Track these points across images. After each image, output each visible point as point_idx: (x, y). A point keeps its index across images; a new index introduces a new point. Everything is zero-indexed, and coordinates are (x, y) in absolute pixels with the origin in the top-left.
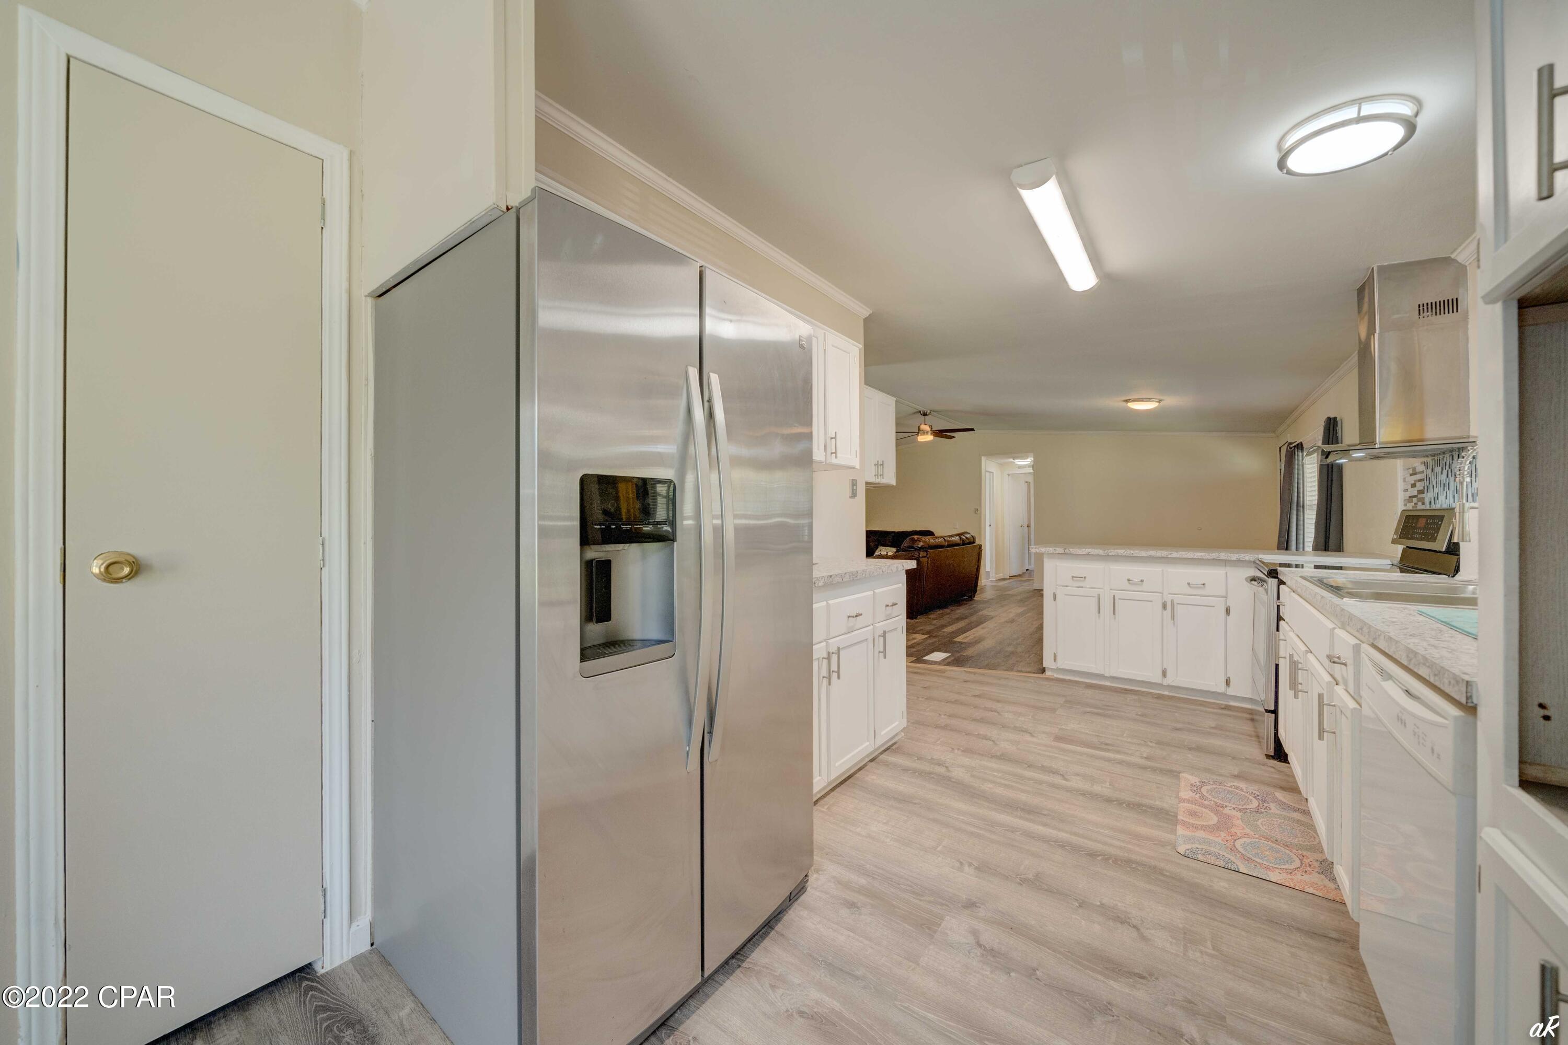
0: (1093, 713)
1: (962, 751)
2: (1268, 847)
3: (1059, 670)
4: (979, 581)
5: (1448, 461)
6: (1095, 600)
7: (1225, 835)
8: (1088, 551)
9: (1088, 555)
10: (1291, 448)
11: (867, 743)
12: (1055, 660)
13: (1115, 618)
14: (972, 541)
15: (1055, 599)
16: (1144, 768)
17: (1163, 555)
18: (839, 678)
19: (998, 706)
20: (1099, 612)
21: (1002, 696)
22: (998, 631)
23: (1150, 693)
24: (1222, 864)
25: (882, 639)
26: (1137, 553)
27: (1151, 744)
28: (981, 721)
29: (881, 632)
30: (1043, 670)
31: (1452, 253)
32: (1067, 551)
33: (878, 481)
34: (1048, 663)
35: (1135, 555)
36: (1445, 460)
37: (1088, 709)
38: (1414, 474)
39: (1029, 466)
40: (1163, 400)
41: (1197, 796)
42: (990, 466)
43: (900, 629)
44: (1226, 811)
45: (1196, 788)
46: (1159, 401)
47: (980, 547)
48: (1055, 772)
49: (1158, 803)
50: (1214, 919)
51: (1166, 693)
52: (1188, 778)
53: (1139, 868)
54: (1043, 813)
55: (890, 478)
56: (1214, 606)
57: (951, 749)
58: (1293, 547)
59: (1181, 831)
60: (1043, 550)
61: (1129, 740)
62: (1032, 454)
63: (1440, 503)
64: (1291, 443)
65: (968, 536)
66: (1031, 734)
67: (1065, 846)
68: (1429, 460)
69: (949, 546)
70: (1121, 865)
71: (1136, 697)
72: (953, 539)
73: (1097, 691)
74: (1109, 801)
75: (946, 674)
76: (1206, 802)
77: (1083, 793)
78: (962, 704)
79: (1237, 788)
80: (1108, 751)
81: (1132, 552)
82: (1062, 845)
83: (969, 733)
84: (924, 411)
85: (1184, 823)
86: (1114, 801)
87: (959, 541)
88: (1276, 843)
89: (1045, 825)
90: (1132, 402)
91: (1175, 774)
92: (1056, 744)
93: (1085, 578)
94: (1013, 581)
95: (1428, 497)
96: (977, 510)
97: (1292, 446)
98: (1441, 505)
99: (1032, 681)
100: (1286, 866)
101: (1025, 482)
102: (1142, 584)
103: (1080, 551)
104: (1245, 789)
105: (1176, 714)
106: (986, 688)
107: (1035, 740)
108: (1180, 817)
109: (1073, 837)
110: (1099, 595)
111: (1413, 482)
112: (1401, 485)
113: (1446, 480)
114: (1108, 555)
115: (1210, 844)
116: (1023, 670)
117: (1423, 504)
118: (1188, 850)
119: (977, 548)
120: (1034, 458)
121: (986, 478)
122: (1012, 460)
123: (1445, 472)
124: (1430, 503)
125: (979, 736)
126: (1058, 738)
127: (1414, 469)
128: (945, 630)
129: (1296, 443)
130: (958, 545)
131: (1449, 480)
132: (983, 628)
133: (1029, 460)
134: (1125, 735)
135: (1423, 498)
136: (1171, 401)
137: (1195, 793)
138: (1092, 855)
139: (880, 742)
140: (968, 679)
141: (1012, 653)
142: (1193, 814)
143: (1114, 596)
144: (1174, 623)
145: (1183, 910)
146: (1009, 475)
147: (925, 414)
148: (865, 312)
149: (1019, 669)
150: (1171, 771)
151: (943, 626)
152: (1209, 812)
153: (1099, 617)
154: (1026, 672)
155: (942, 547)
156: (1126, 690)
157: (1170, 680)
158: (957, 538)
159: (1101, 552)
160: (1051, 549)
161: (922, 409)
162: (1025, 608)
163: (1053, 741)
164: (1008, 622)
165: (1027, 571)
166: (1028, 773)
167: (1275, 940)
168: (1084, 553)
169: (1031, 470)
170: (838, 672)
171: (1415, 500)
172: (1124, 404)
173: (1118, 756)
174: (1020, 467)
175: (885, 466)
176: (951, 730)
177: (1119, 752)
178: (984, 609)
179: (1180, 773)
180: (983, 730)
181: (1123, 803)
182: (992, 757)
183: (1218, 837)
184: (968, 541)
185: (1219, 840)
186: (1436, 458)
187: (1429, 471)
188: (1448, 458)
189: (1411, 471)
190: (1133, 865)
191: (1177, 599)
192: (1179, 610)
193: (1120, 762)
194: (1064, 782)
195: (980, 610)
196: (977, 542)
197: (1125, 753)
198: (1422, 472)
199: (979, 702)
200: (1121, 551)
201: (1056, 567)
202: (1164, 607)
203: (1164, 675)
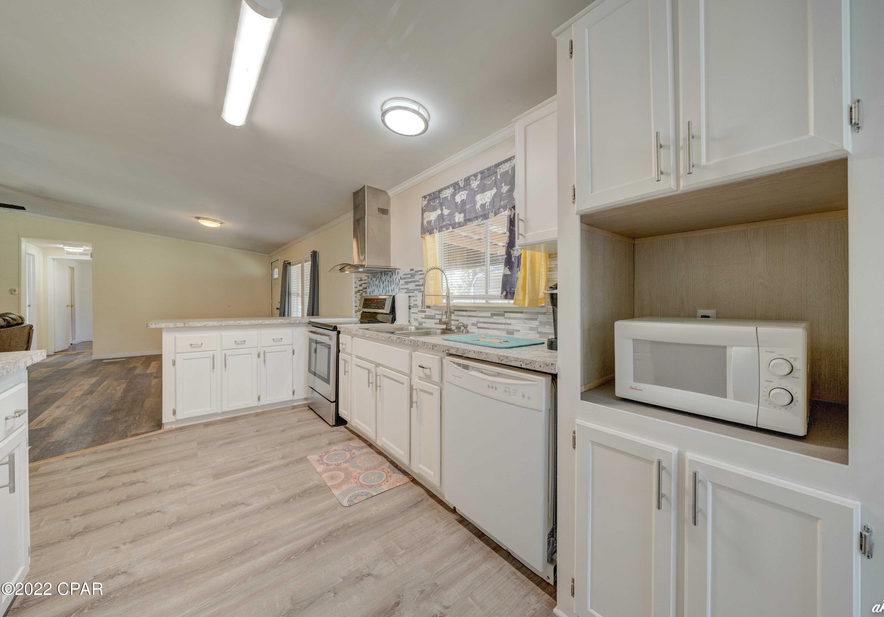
0: (225, 444)
1: (131, 542)
2: (371, 474)
3: (177, 421)
5: (379, 276)
6: (210, 359)
7: (353, 480)
8: (205, 323)
9: (204, 326)
10: (285, 264)
12: (174, 414)
13: (225, 370)
14: (20, 322)
15: (174, 364)
16: (287, 465)
17: (259, 323)
20: (214, 368)
21: (135, 464)
22: (81, 406)
23: (250, 414)
24: (365, 497)
26: (242, 323)
27: (277, 448)
28: (129, 499)
30: (161, 425)
31: (388, 190)
32: (187, 325)
34: (167, 418)
35: (241, 324)
36: (378, 275)
37: (221, 442)
38: (361, 280)
39: (86, 253)
40: (224, 223)
41: (325, 466)
42: (31, 248)
43: (24, 444)
44: (343, 466)
45: (321, 461)
46: (221, 223)
47: (31, 327)
48: (235, 505)
49: (312, 483)
50: (388, 532)
51: (260, 411)
52: (313, 458)
53: (338, 533)
54: (254, 544)
56: (286, 351)
57: (114, 550)
58: (287, 315)
59: (336, 492)
60: (163, 325)
61: (264, 451)
63: (375, 293)
64: (286, 261)
66: (191, 484)
67: (290, 557)
68: (370, 275)
70: (329, 540)
71: (244, 420)
73: (216, 426)
74: (287, 501)
76: (331, 467)
77: (268, 507)
78: (90, 494)
79: (335, 450)
80: (257, 466)
81: (239, 322)
82: (288, 558)
83: (124, 520)
85: (333, 486)
86: (290, 499)
88: (371, 470)
89: (264, 553)
90: (202, 219)
91: (303, 460)
93: (202, 343)
94: (62, 356)
95: (368, 291)
96: (15, 291)
97: (286, 262)
98: (376, 294)
99: (155, 439)
100: (383, 480)
101: (70, 267)
102: (245, 343)
103: (198, 325)
104: (338, 449)
105: (275, 422)
107: (198, 487)
108: (329, 484)
109: (288, 546)
110: (213, 356)
111: (360, 284)
112: (354, 285)
113: (378, 284)
114: (222, 326)
115: (352, 490)
116: (139, 432)
117: (366, 293)
118: (348, 501)
119: (26, 332)
120: (93, 247)
122: (59, 246)
123: (378, 280)
124: (370, 293)
125: (138, 515)
126: (216, 476)
127: (361, 278)
129: (289, 262)
131: (380, 284)
132: (58, 407)
133: (82, 249)
134: (259, 449)
135: (366, 291)
136: (229, 225)
137: (323, 465)
138: (310, 548)
140: (79, 464)
142: (332, 478)
143: (225, 355)
144: (265, 365)
145: (375, 539)
146: (54, 260)
149: (133, 432)
150: (301, 459)
152: (337, 472)
153: (213, 372)
154: (143, 433)
156: (234, 418)
157: (263, 402)
159: (216, 323)
160: (171, 324)
162: (98, 378)
163: (214, 480)
164: (87, 394)
165: (72, 345)
166: (216, 520)
167: (411, 520)
168: (202, 325)
169: (88, 258)
171: (361, 292)
172: (196, 220)
173: (267, 466)
174: (68, 253)
176: (97, 529)
177: (265, 463)
179: (306, 457)
180: (138, 507)
181: (296, 496)
182: (170, 527)
183: (351, 483)
184: (15, 323)
185: (353, 485)
186: (373, 274)
187: (370, 280)
188: (380, 275)
189: (359, 279)
190: (334, 534)
191: (267, 350)
192: (268, 356)
193: (272, 469)
194: (248, 509)
197: (269, 461)
198: (366, 280)
199: (110, 482)
200: (232, 322)
201: (175, 337)
202: (259, 356)
203: (259, 399)
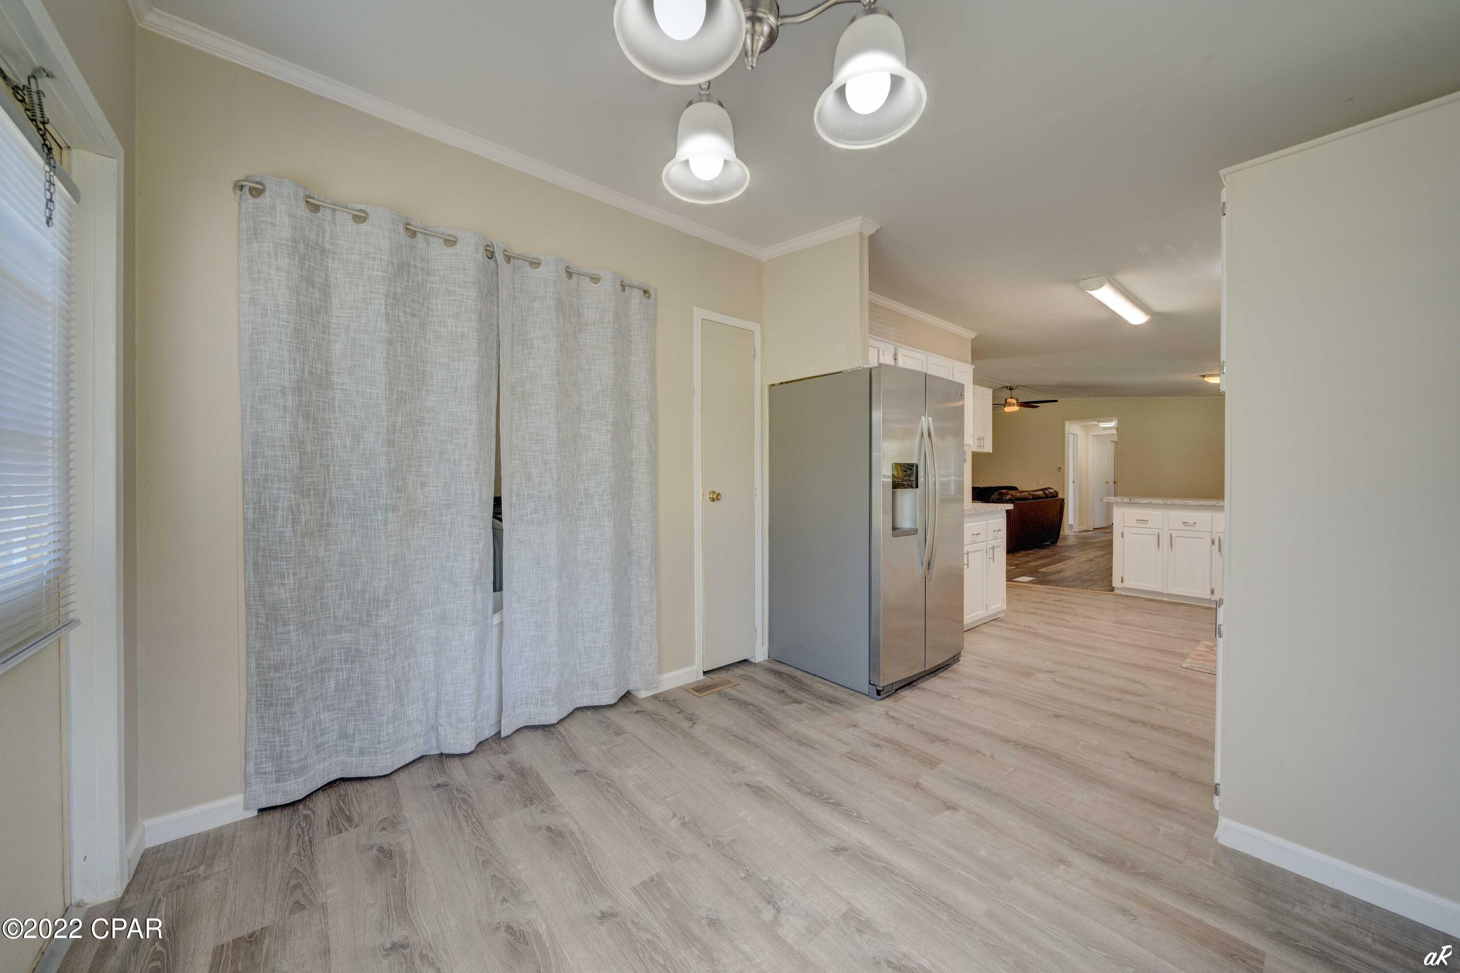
1: (1047, 623)
3: (1125, 589)
4: (1061, 531)
6: (1155, 538)
8: (1150, 501)
9: (1149, 504)
11: (982, 611)
12: (1122, 581)
13: (1172, 550)
14: (1056, 494)
15: (1122, 536)
18: (968, 568)
19: (1073, 606)
20: (1159, 546)
22: (1076, 566)
23: (1199, 606)
24: (1208, 672)
25: (991, 550)
26: (1190, 503)
28: (1060, 612)
29: (991, 546)
30: (1112, 589)
32: (1132, 501)
33: (979, 450)
34: (1116, 583)
39: (1114, 427)
42: (1073, 429)
43: (1002, 547)
45: (1209, 647)
47: (1063, 500)
48: (1109, 634)
49: (1178, 650)
51: (1213, 606)
52: (1207, 643)
53: (1154, 670)
55: (988, 448)
57: (1037, 622)
59: (1188, 660)
60: (1113, 501)
61: (1170, 626)
62: (1117, 418)
65: (1051, 491)
66: (1096, 620)
69: (1033, 499)
70: (1143, 668)
72: (1037, 493)
73: (1155, 603)
74: (1144, 648)
75: (1033, 589)
78: (1045, 603)
80: (1155, 629)
81: (1186, 502)
82: (1109, 659)
83: (1051, 616)
84: (1010, 387)
85: (1192, 658)
87: (1042, 496)
90: (1208, 377)
91: (1198, 641)
92: (1114, 625)
93: (1147, 521)
94: (1096, 532)
96: (1061, 468)
101: (1110, 441)
102: (1195, 526)
103: (1143, 501)
106: (1063, 597)
107: (1098, 622)
108: (1190, 656)
110: (1158, 534)
114: (1166, 504)
116: (1096, 590)
118: (1189, 666)
119: (1059, 504)
120: (1118, 421)
121: (1070, 441)
122: (1096, 423)
125: (1058, 618)
126: (1117, 622)
128: (1030, 564)
130: (1041, 498)
132: (1064, 564)
133: (1113, 423)
139: (990, 613)
140: (1050, 591)
141: (1088, 580)
142: (1200, 655)
143: (1171, 534)
144: (1221, 555)
146: (1093, 436)
147: (1011, 389)
148: (972, 335)
151: (1028, 562)
153: (1159, 550)
154: (1099, 591)
155: (1028, 499)
156: (1180, 604)
157: (1217, 597)
158: (1041, 493)
159: (1160, 501)
160: (1120, 500)
161: (1008, 385)
163: (1113, 622)
166: (1090, 634)
168: (1146, 502)
169: (1115, 432)
170: (968, 565)
172: (1201, 378)
174: (1105, 429)
175: (985, 439)
178: (1067, 551)
179: (1201, 641)
180: (1060, 616)
182: (1068, 627)
184: (1051, 495)
190: (1151, 668)
195: (1061, 552)
196: (1060, 496)
199: (1057, 603)
200: (1177, 501)
201: (1124, 512)
202: (1213, 542)
203: (1212, 592)
